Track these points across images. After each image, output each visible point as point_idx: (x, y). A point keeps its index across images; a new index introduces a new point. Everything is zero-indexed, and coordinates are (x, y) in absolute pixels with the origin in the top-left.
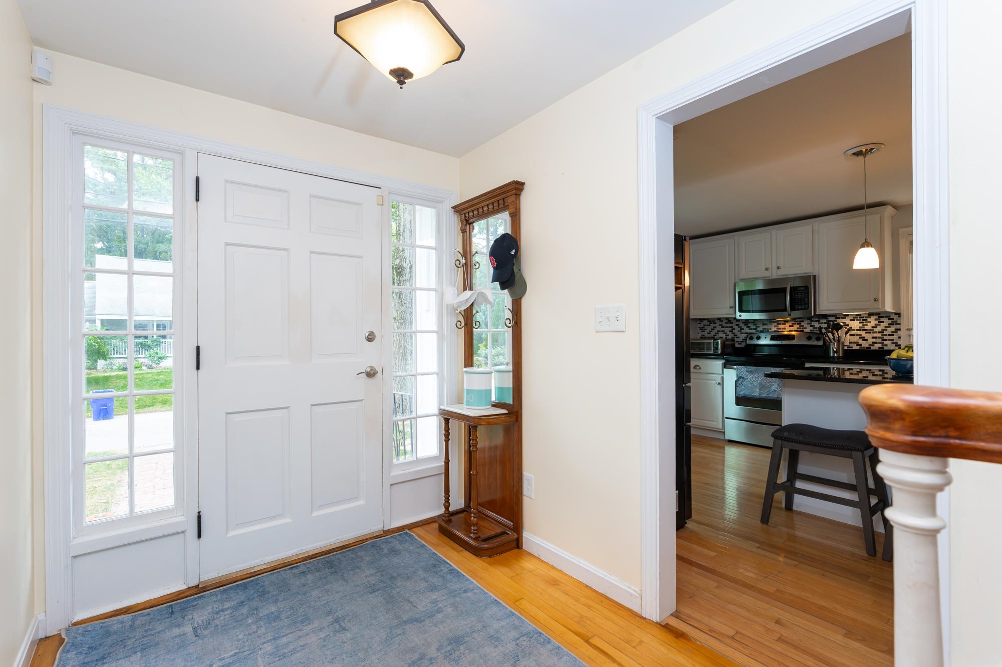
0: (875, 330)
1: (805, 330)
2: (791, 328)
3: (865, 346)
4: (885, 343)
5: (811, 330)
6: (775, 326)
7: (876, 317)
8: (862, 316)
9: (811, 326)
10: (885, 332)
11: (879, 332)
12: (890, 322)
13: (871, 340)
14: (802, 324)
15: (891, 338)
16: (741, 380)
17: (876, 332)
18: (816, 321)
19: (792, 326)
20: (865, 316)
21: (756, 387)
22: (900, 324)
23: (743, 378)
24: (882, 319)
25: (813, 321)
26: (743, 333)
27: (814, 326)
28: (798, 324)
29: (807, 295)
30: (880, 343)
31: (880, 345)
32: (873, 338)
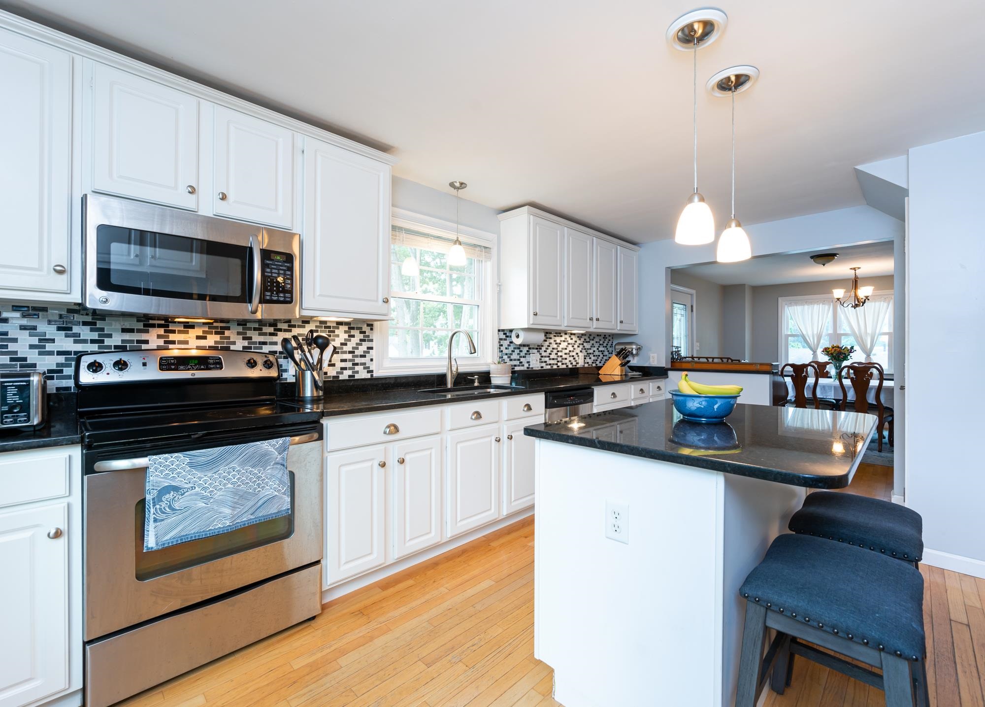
0: (345, 348)
1: (232, 347)
2: (202, 343)
3: (332, 375)
4: (357, 368)
5: (244, 347)
6: (159, 336)
7: (346, 328)
8: (328, 324)
9: (244, 339)
10: (357, 352)
11: (350, 352)
12: (362, 336)
13: (339, 365)
14: (227, 333)
15: (363, 360)
16: (170, 496)
17: (345, 352)
18: (255, 329)
19: (205, 338)
20: (332, 325)
21: (221, 503)
22: (372, 340)
23: (176, 489)
24: (353, 332)
25: (250, 329)
26: (51, 353)
27: (250, 338)
28: (216, 333)
29: (289, 273)
30: (350, 368)
31: (350, 372)
32: (342, 361)
